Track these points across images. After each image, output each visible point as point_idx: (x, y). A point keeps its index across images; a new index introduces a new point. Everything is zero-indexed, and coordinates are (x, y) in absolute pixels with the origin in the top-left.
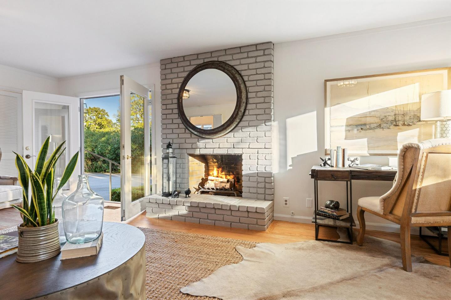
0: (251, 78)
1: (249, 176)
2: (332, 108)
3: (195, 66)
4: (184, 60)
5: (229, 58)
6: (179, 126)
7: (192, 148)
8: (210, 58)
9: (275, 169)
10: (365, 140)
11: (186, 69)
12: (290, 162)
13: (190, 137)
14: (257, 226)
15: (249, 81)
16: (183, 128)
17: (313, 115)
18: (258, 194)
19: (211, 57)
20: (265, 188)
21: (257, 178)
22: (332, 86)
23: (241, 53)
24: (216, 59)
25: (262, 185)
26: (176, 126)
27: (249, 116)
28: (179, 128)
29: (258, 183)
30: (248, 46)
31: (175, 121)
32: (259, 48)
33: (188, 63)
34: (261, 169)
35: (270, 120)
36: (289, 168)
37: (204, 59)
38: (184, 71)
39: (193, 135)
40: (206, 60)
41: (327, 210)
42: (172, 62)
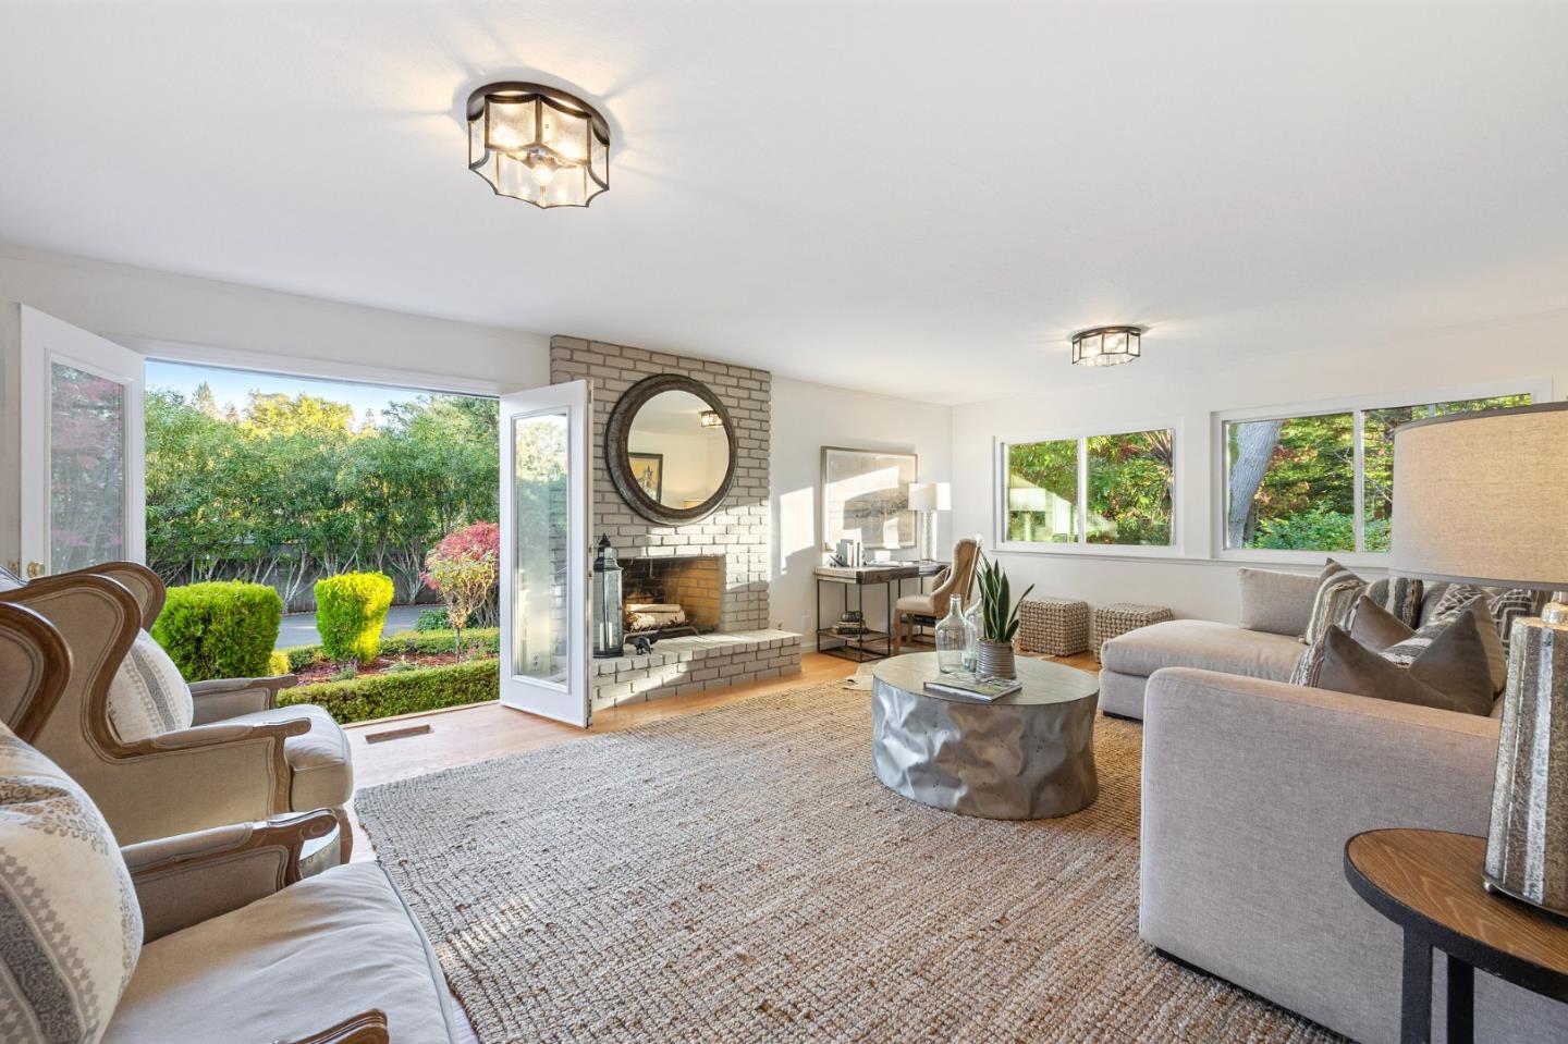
0: (743, 423)
1: (736, 592)
2: (832, 485)
3: (646, 376)
4: (621, 356)
5: (710, 378)
6: (603, 498)
7: (633, 546)
8: (674, 367)
9: (768, 577)
10: (859, 530)
11: (626, 375)
12: (783, 564)
13: (630, 521)
14: (792, 667)
15: (738, 427)
16: (614, 503)
17: (809, 492)
18: (749, 620)
19: (678, 366)
20: (759, 609)
21: (749, 595)
22: (831, 456)
23: (727, 375)
24: (685, 373)
25: (754, 605)
27: (738, 489)
29: (749, 601)
30: (739, 367)
32: (755, 375)
33: (630, 365)
34: (754, 578)
35: (766, 497)
36: (784, 573)
37: (665, 365)
38: (620, 379)
39: (637, 520)
40: (667, 371)
41: (851, 625)
42: (589, 351)
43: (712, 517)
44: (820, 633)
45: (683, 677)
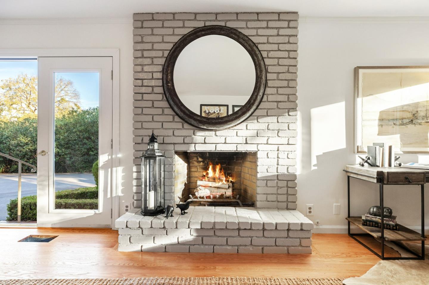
0: (271, 54)
1: (267, 180)
2: (365, 99)
3: (192, 29)
4: (174, 19)
5: (243, 24)
6: (163, 112)
7: (184, 143)
8: (214, 21)
9: (298, 170)
10: (398, 136)
11: (177, 31)
12: (314, 161)
13: (181, 127)
14: (300, 248)
15: (268, 57)
16: (171, 115)
17: (342, 105)
18: (278, 202)
19: (216, 19)
20: (287, 194)
21: (277, 182)
22: (364, 74)
23: (258, 20)
24: (223, 24)
25: (284, 191)
26: (160, 111)
27: (267, 103)
28: (163, 114)
29: (278, 188)
30: (268, 13)
31: (156, 104)
32: (282, 17)
33: (180, 24)
34: (282, 170)
35: (294, 109)
36: (313, 168)
37: (205, 21)
38: (173, 34)
39: (186, 126)
40: (208, 24)
41: (378, 219)
42: (153, 20)
43: (244, 124)
44: (350, 219)
45: (194, 240)
